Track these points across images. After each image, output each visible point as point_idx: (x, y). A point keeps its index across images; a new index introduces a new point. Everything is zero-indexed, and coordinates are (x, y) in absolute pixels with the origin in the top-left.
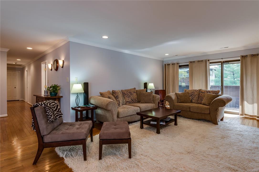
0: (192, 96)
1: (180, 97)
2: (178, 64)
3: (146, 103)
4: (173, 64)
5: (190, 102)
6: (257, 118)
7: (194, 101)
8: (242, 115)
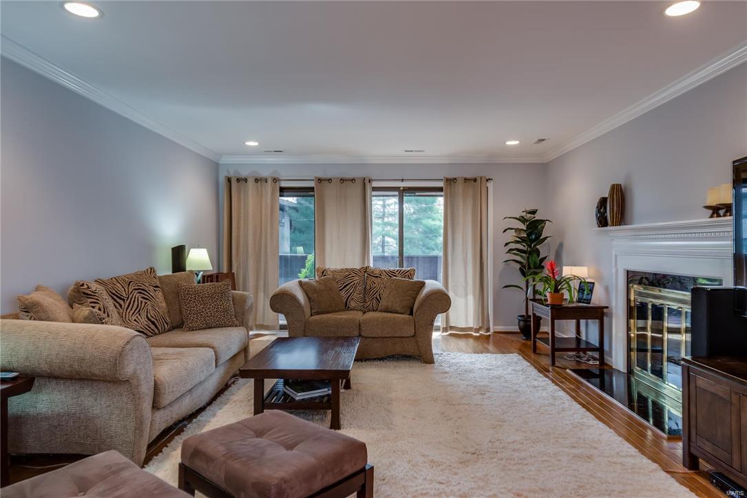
0: (348, 287)
1: (315, 295)
2: (275, 180)
3: (210, 328)
4: (257, 180)
5: (343, 307)
6: (475, 332)
7: (353, 304)
8: (445, 330)
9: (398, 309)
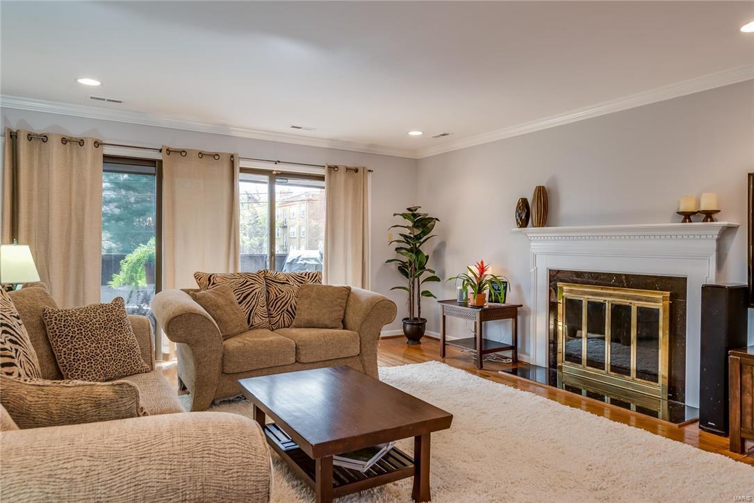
0: (249, 298)
2: (97, 144)
4: (64, 141)
9: (328, 322)
